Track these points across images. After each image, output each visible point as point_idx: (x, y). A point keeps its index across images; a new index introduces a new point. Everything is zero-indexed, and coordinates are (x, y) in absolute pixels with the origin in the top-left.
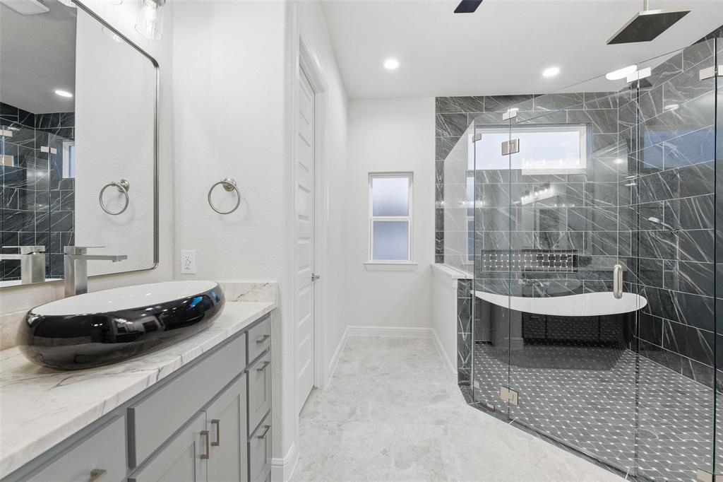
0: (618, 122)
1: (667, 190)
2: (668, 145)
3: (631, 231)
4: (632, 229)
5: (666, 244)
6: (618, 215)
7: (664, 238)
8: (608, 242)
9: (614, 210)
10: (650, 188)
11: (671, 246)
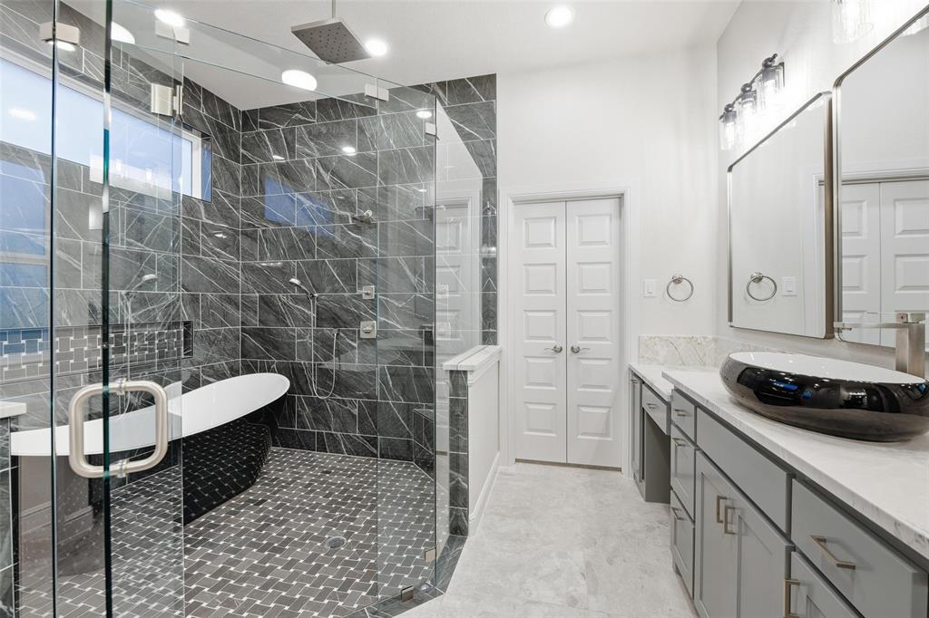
0: (241, 150)
1: (300, 249)
2: (300, 197)
3: (257, 295)
4: (259, 292)
5: (299, 310)
6: (240, 272)
7: (297, 303)
8: (230, 309)
9: (236, 266)
10: (281, 244)
11: (304, 312)
